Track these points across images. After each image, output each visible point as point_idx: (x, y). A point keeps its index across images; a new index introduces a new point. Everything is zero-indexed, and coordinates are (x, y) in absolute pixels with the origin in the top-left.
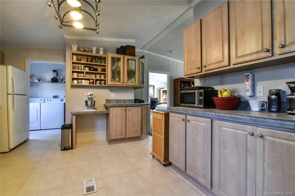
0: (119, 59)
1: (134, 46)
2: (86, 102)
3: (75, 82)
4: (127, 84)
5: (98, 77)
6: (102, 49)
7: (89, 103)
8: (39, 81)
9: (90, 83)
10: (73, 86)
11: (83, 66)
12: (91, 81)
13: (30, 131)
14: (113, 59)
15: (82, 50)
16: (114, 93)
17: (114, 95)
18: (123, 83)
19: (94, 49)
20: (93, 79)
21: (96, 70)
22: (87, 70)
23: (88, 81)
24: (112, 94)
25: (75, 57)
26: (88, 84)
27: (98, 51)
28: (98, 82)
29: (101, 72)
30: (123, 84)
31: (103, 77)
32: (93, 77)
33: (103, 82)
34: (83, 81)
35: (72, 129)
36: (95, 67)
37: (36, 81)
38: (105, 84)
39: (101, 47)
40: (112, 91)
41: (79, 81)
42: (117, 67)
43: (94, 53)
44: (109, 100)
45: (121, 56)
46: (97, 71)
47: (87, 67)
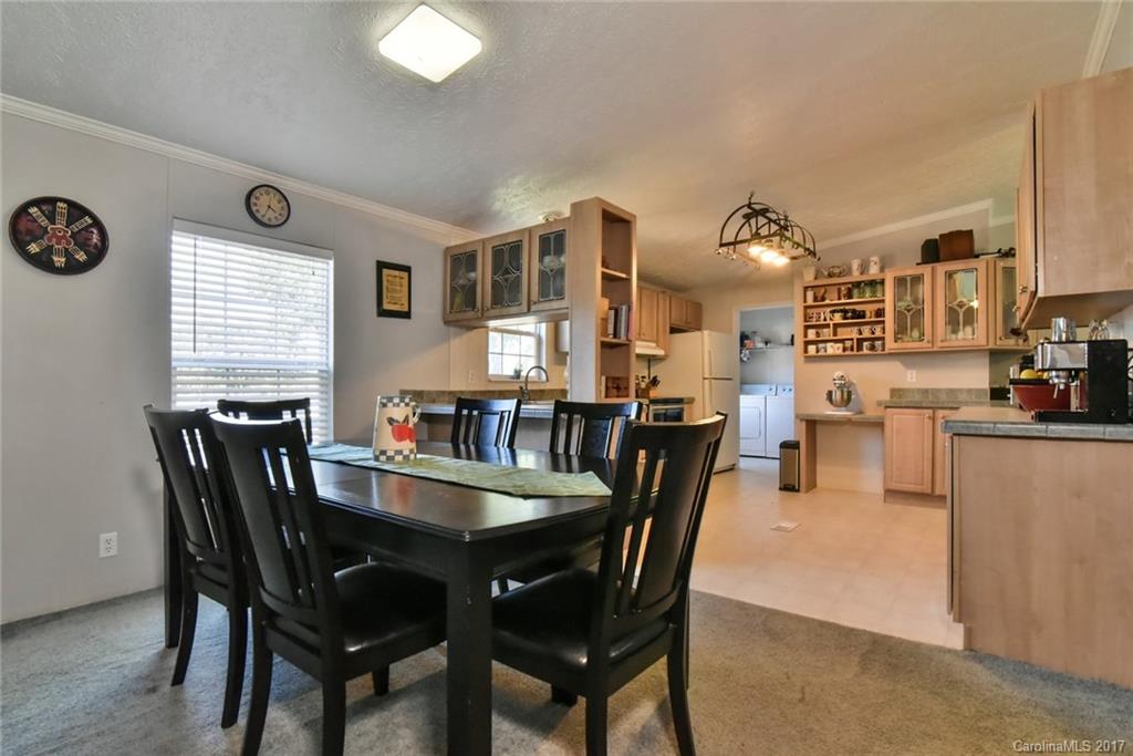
0: (917, 279)
1: (969, 229)
2: (830, 393)
3: (812, 349)
4: (946, 344)
5: (866, 333)
6: (875, 259)
7: (837, 396)
8: (766, 343)
9: (844, 349)
10: (809, 359)
11: (829, 310)
12: (848, 344)
13: (742, 456)
14: (900, 282)
15: (826, 273)
16: (914, 372)
17: (914, 375)
18: (933, 342)
19: (855, 265)
20: (852, 339)
21: (862, 315)
22: (838, 318)
23: (840, 345)
24: (909, 376)
25: (810, 294)
26: (840, 352)
27: (864, 269)
28: (865, 344)
29: (873, 319)
30: (930, 345)
31: (878, 333)
32: (852, 333)
33: (878, 343)
34: (829, 345)
35: (798, 448)
36: (858, 308)
37: (760, 345)
38: (883, 350)
39: (873, 255)
40: (907, 366)
41: (821, 345)
42: (916, 301)
43: (856, 276)
44: (900, 390)
45: (926, 270)
46: (864, 317)
47: (838, 311)
